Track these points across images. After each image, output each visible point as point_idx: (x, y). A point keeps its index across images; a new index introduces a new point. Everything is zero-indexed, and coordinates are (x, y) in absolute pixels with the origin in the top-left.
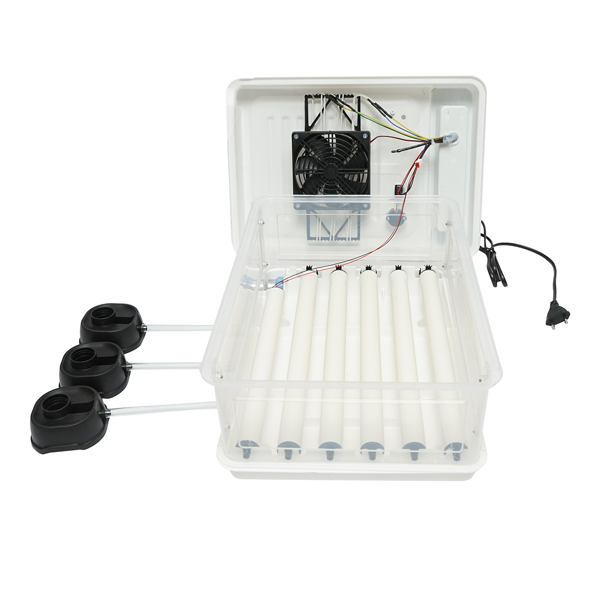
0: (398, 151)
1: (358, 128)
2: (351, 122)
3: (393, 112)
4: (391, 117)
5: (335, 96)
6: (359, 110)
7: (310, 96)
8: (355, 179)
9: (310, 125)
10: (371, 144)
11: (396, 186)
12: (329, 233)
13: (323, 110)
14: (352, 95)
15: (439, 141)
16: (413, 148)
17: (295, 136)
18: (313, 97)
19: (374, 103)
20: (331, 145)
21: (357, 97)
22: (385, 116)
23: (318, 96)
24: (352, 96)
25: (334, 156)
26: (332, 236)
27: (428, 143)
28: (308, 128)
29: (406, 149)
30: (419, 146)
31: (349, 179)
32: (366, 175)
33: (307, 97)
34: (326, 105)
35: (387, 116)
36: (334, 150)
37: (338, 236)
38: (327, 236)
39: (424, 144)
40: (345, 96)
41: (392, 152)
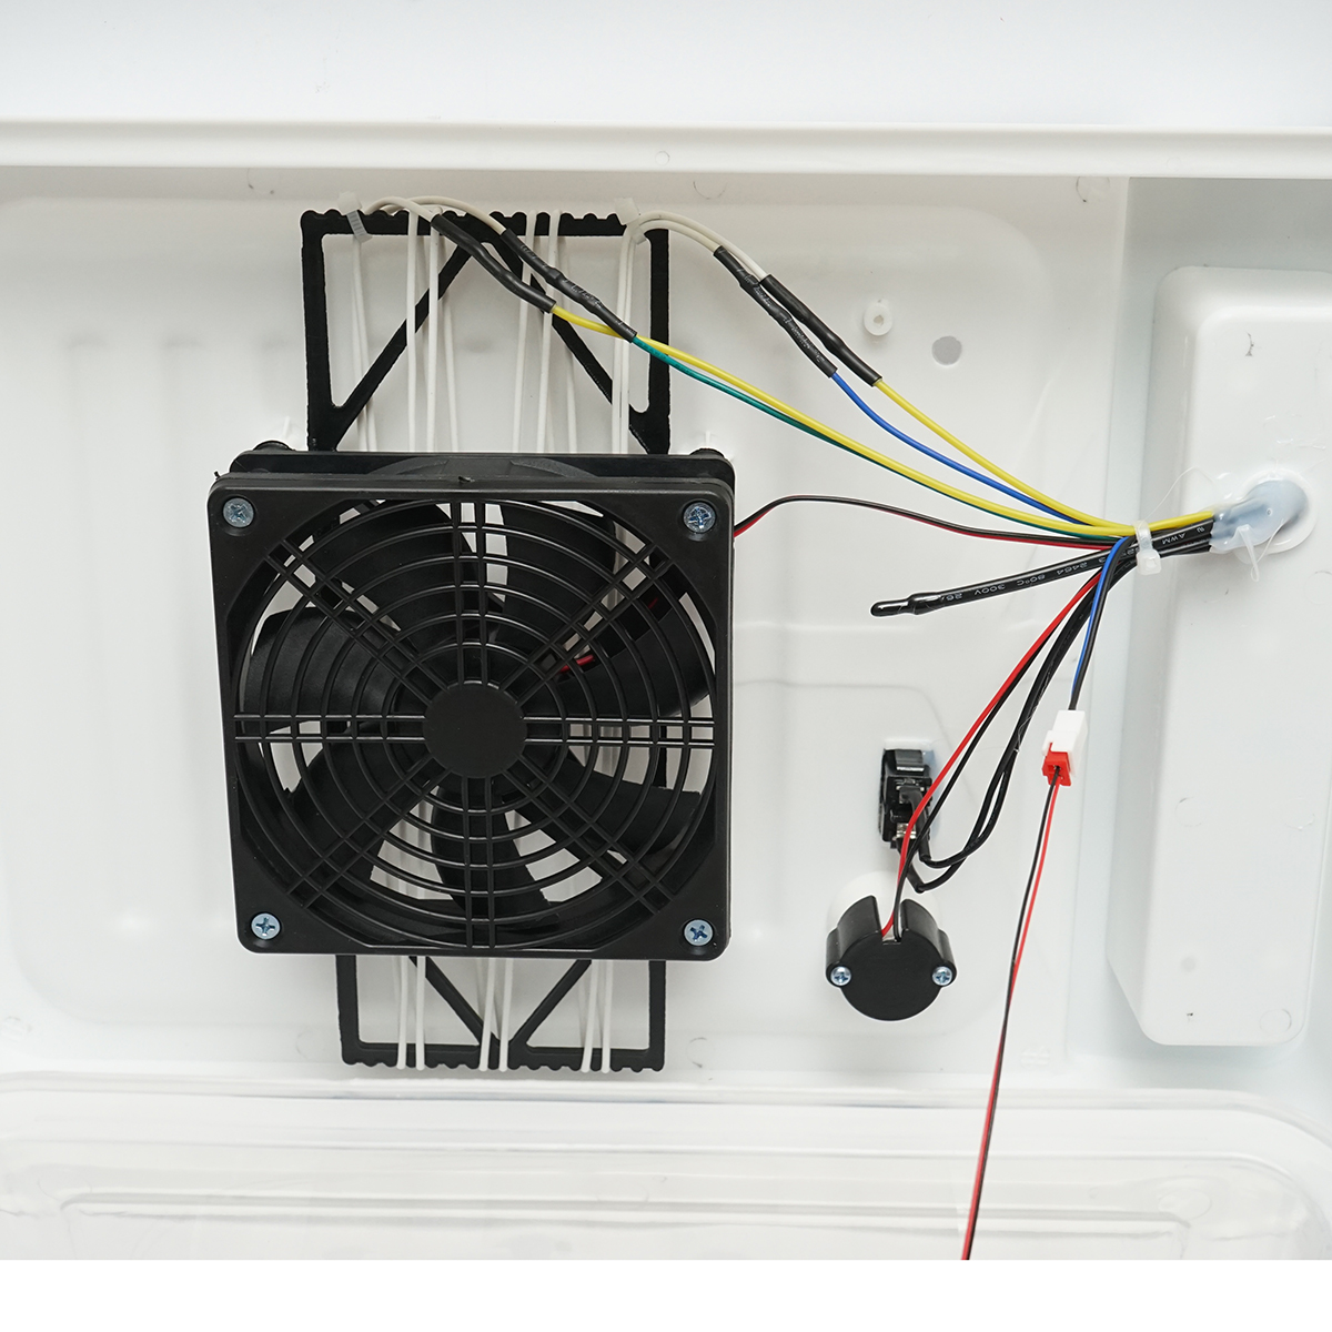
0: (917, 605)
1: (652, 425)
2: (604, 383)
3: (879, 319)
4: (870, 378)
5: (500, 228)
6: (660, 331)
7: (336, 222)
8: (636, 771)
9: (340, 397)
10: (741, 543)
11: (890, 758)
12: (475, 1024)
13: (422, 310)
14: (613, 217)
15: (1191, 539)
16: (1011, 585)
17: (228, 507)
18: (356, 224)
19: (762, 274)
20: (471, 538)
21: (649, 234)
22: (829, 371)
23: (386, 222)
24: (612, 226)
25: (494, 606)
26: (495, 1042)
27: (1115, 557)
28: (327, 420)
29: (969, 595)
30: (1051, 575)
31: (598, 768)
32: (702, 760)
33: (317, 227)
34: (446, 278)
35: (843, 371)
36: (497, 574)
37: (537, 1040)
38: (464, 1037)
39: (1091, 564)
40: (570, 226)
41: (876, 611)
